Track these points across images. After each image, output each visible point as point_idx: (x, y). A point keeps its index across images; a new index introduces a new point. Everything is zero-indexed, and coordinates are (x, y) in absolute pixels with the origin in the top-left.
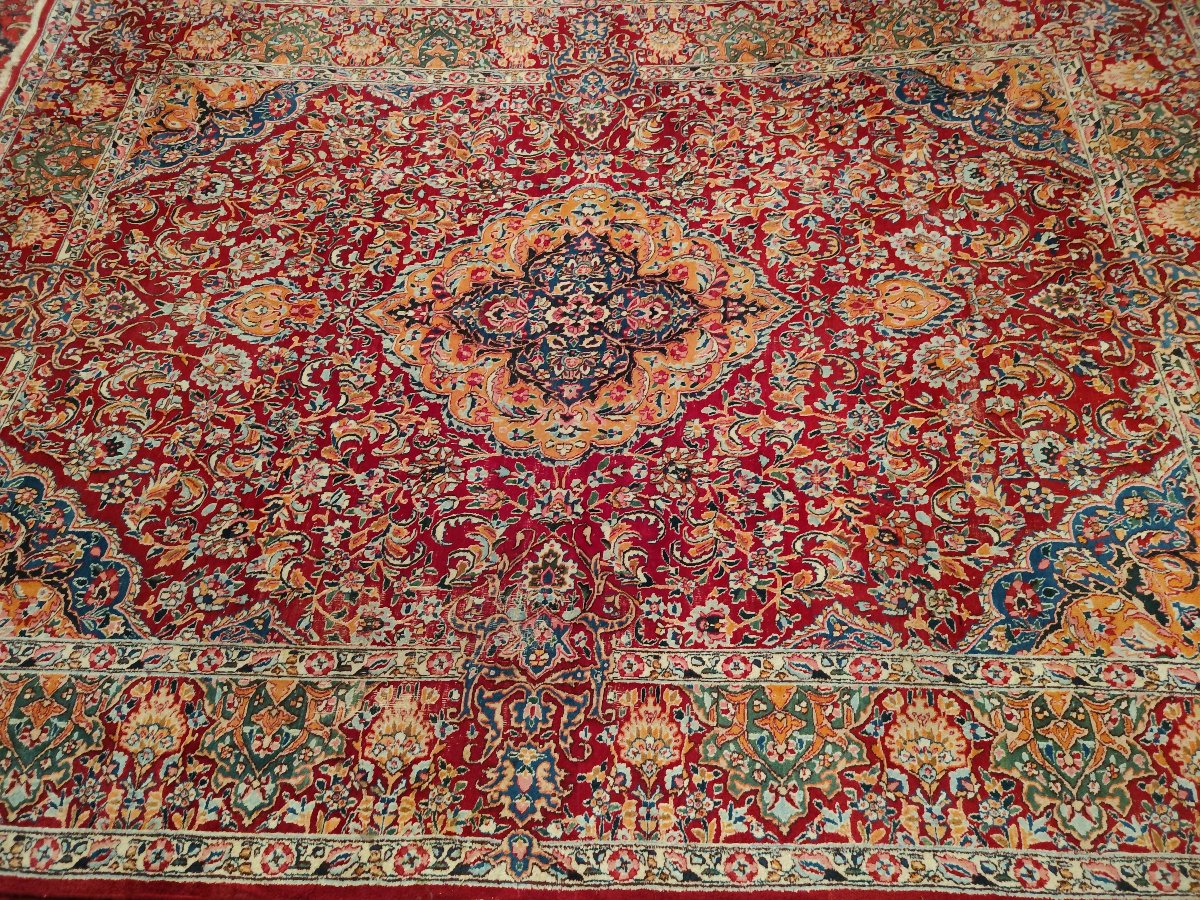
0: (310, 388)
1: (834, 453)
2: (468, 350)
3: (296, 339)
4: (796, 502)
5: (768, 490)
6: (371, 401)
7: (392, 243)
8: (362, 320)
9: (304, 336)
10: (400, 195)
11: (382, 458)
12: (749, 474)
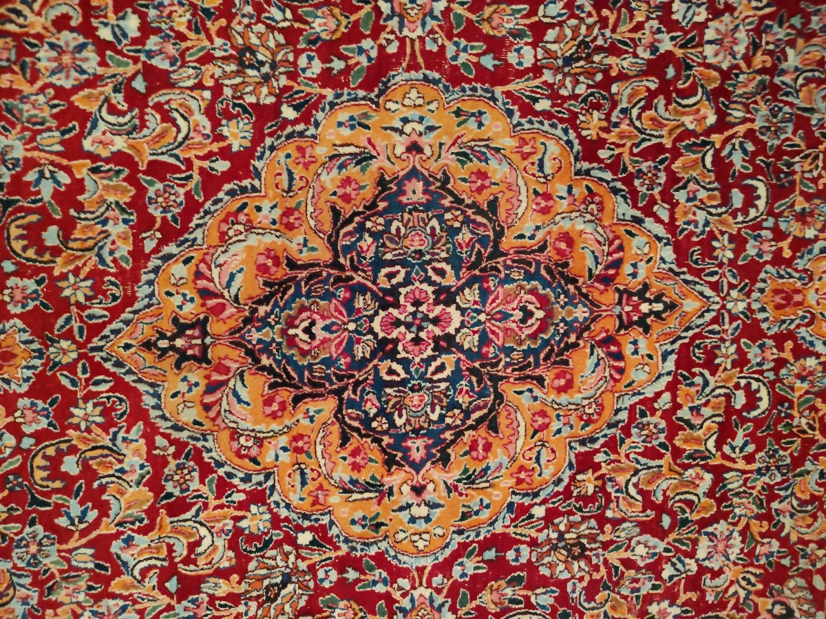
0: (753, 176)
1: (41, 99)
2: (560, 252)
3: (787, 253)
4: (95, 22)
5: (135, 41)
6: (673, 162)
7: (692, 427)
8: (708, 292)
9: (778, 259)
10: (695, 517)
11: (644, 74)
12: (160, 63)
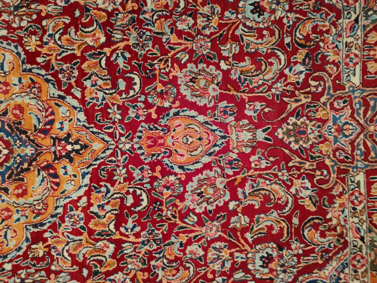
0: (131, 72)
2: (15, 115)
3: (154, 116)
6: (82, 63)
7: (99, 217)
8: (107, 138)
9: (149, 119)
10: (103, 270)
11: (62, 14)
